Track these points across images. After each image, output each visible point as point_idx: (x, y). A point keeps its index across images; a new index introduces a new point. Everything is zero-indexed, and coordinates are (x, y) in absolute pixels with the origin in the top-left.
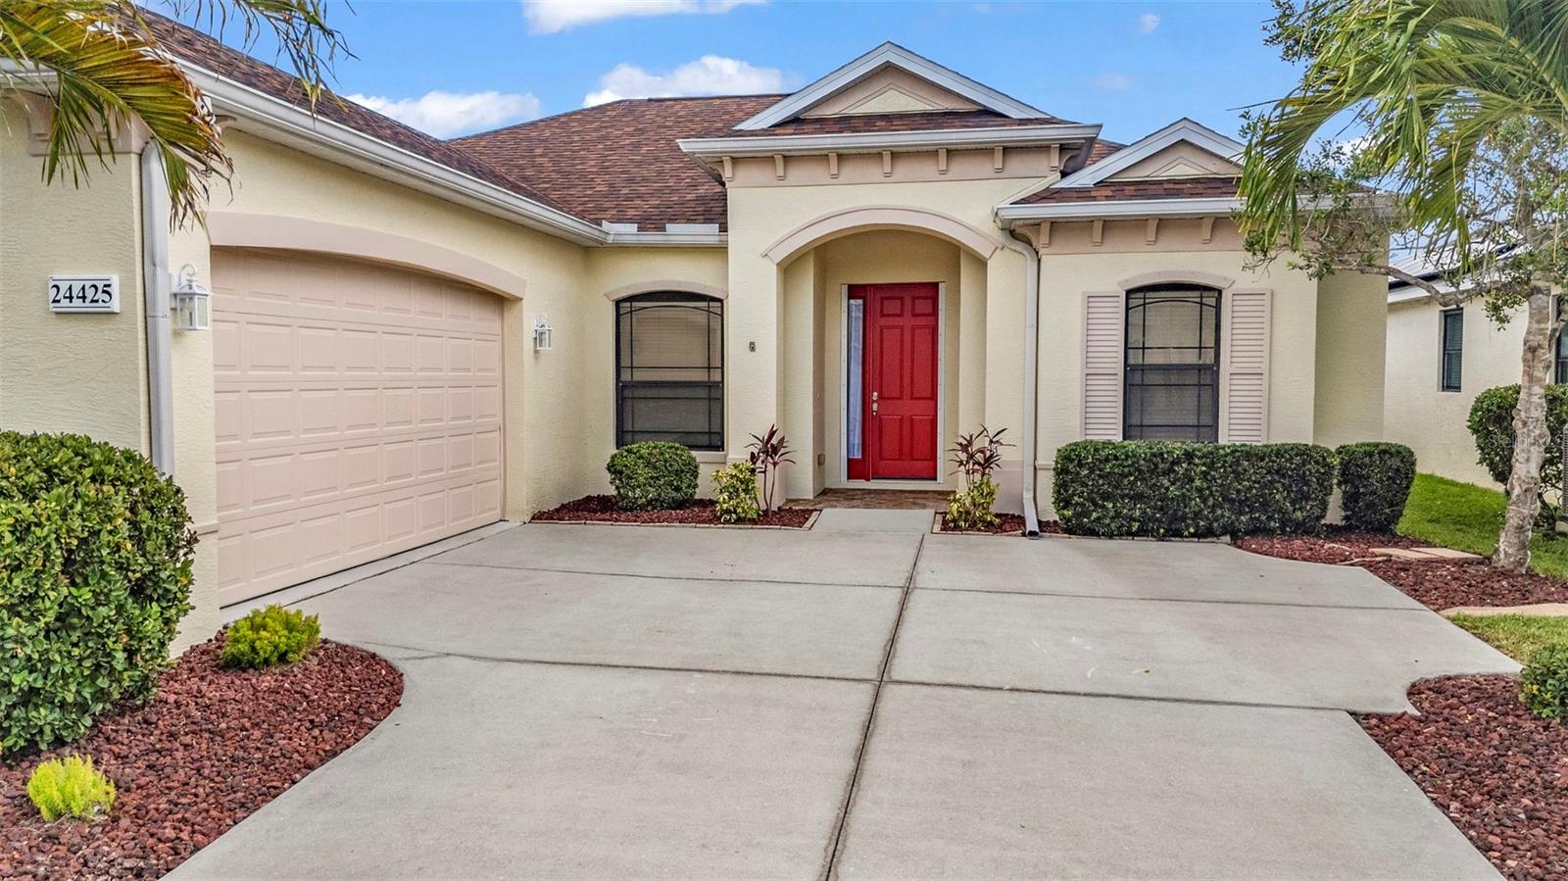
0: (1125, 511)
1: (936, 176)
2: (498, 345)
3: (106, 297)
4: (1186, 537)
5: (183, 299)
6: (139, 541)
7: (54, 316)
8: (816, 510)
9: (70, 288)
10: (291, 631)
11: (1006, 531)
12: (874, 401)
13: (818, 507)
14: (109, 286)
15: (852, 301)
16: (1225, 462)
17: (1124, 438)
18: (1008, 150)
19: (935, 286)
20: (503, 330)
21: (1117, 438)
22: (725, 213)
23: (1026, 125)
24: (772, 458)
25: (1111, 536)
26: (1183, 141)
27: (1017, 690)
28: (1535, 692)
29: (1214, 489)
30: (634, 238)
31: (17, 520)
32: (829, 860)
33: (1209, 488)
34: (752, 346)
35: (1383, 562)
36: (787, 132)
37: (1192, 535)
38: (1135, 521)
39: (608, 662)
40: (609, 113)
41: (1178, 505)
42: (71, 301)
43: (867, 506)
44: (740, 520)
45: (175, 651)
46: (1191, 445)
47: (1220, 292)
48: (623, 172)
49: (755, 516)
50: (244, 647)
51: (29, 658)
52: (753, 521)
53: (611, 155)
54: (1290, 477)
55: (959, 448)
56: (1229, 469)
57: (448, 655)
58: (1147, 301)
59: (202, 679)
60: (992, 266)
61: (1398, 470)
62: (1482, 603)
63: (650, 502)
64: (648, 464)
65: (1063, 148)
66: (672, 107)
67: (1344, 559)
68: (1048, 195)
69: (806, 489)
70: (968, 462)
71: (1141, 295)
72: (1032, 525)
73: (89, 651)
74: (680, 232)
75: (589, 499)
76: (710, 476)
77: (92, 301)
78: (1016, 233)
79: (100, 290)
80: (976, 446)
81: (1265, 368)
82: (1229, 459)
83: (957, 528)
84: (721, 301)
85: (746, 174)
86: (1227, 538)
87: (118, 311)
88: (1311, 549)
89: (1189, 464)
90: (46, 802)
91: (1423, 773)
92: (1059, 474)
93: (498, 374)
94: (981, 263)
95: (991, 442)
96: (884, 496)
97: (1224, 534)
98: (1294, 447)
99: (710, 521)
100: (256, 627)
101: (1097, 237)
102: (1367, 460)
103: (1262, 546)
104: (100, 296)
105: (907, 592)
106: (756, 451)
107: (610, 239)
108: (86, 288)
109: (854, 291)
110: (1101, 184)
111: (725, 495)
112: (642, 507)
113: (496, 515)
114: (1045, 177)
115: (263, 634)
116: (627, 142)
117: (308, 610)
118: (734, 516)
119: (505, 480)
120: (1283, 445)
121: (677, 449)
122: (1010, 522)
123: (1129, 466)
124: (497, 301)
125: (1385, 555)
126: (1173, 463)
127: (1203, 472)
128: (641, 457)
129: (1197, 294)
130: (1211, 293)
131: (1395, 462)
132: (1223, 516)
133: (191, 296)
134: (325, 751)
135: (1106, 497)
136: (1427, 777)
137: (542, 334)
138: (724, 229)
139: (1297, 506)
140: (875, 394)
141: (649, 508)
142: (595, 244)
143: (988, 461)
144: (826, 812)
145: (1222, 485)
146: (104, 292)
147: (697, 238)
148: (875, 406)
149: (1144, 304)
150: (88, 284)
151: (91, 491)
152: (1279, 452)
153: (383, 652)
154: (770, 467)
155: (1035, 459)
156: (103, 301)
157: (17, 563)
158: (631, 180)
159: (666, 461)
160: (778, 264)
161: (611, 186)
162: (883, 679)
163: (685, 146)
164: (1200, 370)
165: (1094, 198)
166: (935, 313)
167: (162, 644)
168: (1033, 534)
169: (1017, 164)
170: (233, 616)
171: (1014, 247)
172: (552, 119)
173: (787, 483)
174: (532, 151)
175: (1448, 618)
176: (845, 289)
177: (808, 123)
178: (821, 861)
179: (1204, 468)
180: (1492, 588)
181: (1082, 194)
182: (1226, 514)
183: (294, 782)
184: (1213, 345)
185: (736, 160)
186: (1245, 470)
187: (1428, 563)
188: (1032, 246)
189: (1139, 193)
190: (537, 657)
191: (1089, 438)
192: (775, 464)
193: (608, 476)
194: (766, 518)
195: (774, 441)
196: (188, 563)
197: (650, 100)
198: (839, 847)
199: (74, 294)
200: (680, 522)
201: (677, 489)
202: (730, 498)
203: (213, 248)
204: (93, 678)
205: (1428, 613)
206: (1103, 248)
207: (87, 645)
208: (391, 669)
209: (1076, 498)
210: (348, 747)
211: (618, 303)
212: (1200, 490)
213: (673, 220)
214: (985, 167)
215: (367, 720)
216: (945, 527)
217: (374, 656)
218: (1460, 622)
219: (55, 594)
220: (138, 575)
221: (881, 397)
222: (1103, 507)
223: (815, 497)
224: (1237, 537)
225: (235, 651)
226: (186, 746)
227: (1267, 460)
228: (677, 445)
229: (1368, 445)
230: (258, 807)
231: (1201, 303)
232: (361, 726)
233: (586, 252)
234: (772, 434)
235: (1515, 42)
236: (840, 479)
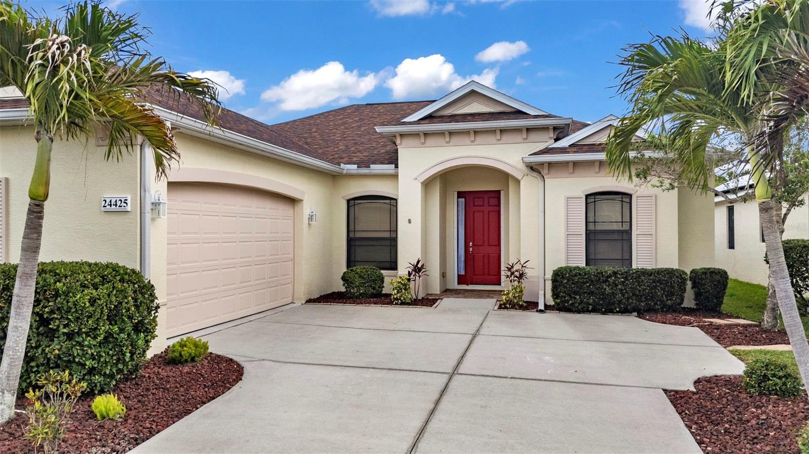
0: (585, 300)
1: (495, 142)
2: (291, 222)
3: (125, 205)
4: (615, 313)
5: (156, 205)
6: (137, 307)
7: (103, 213)
8: (440, 299)
9: (111, 201)
10: (196, 348)
11: (529, 309)
12: (470, 247)
13: (441, 298)
14: (126, 200)
15: (460, 199)
16: (633, 276)
17: (586, 265)
18: (529, 130)
19: (499, 192)
20: (294, 215)
21: (582, 264)
22: (397, 159)
23: (537, 118)
24: (419, 274)
25: (579, 312)
26: (611, 125)
27: (514, 378)
28: (748, 381)
29: (628, 290)
30: (356, 171)
31: (91, 297)
32: (415, 441)
33: (625, 289)
34: (410, 221)
35: (708, 325)
36: (425, 122)
37: (618, 312)
38: (590, 305)
39: (333, 364)
40: (347, 111)
41: (611, 297)
42: (111, 207)
43: (465, 297)
44: (403, 303)
45: (149, 355)
46: (616, 269)
47: (630, 196)
48: (352, 140)
49: (410, 301)
50: (177, 354)
51: (92, 354)
52: (409, 304)
53: (348, 131)
54: (664, 284)
55: (507, 269)
56: (634, 280)
57: (263, 360)
58: (596, 200)
59: (159, 368)
60: (522, 182)
61: (719, 281)
62: (748, 344)
63: (361, 294)
64: (360, 276)
65: (555, 129)
66: (377, 108)
67: (689, 324)
68: (547, 151)
69: (436, 289)
70: (511, 276)
71: (593, 197)
72: (541, 307)
73: (116, 352)
74: (376, 168)
75: (334, 293)
76: (390, 281)
77: (120, 206)
78: (533, 168)
79: (123, 202)
80: (516, 268)
81: (653, 232)
82: (634, 275)
83: (506, 308)
84: (396, 200)
85: (407, 142)
86: (636, 314)
87: (129, 210)
88: (675, 319)
89: (615, 278)
90: (99, 412)
91: (686, 414)
92: (553, 282)
93: (291, 235)
94: (518, 182)
95: (522, 266)
96: (474, 293)
97: (634, 311)
98: (666, 270)
99: (388, 304)
100: (182, 345)
101: (571, 170)
102: (703, 276)
103: (651, 317)
104: (123, 204)
105: (474, 336)
106: (411, 270)
107: (345, 172)
108: (117, 201)
109: (460, 195)
110: (572, 146)
111: (396, 291)
112: (357, 297)
113: (289, 300)
114: (547, 142)
115: (185, 348)
116: (355, 125)
117: (204, 340)
118: (400, 301)
119: (294, 285)
120: (661, 268)
121: (374, 269)
122: (531, 306)
123: (586, 278)
124: (292, 201)
125: (708, 322)
126: (608, 277)
127: (623, 282)
128: (357, 273)
129: (621, 196)
130: (627, 196)
131: (718, 277)
132: (632, 303)
133: (159, 204)
134: (210, 397)
135: (576, 293)
136: (687, 416)
137: (312, 216)
138: (397, 167)
139: (669, 298)
140: (471, 243)
141: (361, 297)
142: (337, 174)
143: (521, 276)
144: (418, 424)
145: (631, 288)
146: (124, 202)
147: (384, 171)
148: (471, 249)
149: (595, 202)
150: (118, 199)
151: (119, 285)
152: (659, 272)
153: (235, 358)
154: (417, 278)
155: (545, 275)
156: (124, 206)
157: (90, 314)
158: (356, 144)
159: (368, 275)
160: (421, 183)
161: (347, 146)
162: (455, 372)
163: (378, 129)
164: (622, 233)
165: (568, 152)
166: (499, 205)
167: (144, 351)
168: (541, 311)
169: (533, 136)
170: (171, 343)
171: (532, 175)
172: (321, 114)
173: (426, 285)
174: (311, 130)
175: (729, 351)
176: (456, 192)
177: (435, 118)
178: (412, 441)
179: (622, 280)
180: (756, 338)
181: (563, 150)
182: (634, 301)
183: (197, 408)
184: (629, 221)
185: (402, 135)
186: (642, 281)
187: (730, 326)
188: (540, 173)
189: (592, 149)
190: (302, 361)
191: (569, 265)
192: (419, 277)
193: (342, 282)
194: (415, 302)
195: (419, 266)
196: (155, 317)
197: (367, 104)
198: (420, 436)
199: (112, 204)
200: (375, 304)
201: (374, 288)
202: (398, 293)
203: (168, 183)
204: (116, 364)
205: (721, 348)
206: (574, 175)
207: (115, 350)
208: (239, 365)
209: (561, 294)
210: (220, 395)
211: (348, 201)
212: (621, 290)
213: (374, 163)
214: (518, 137)
215: (228, 385)
216: (500, 308)
217: (231, 360)
218: (734, 353)
219: (104, 328)
220: (136, 321)
221: (474, 245)
222: (575, 298)
223: (441, 293)
224: (641, 314)
225: (173, 356)
226: (153, 394)
227: (653, 275)
228: (374, 268)
229: (705, 269)
230: (183, 417)
231: (622, 201)
232: (225, 387)
233: (334, 178)
234: (418, 262)
235: (712, 97)
236: (454, 284)
